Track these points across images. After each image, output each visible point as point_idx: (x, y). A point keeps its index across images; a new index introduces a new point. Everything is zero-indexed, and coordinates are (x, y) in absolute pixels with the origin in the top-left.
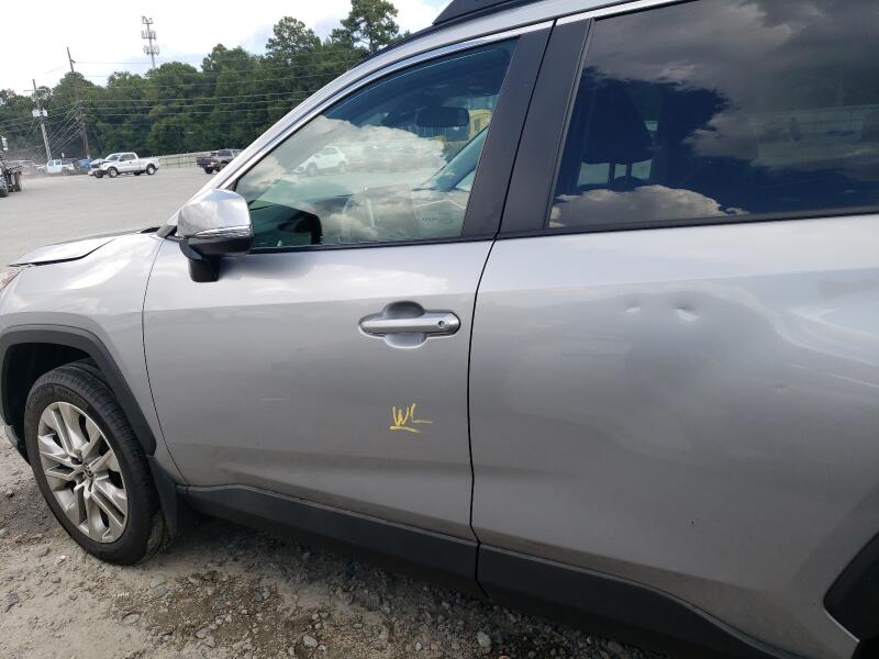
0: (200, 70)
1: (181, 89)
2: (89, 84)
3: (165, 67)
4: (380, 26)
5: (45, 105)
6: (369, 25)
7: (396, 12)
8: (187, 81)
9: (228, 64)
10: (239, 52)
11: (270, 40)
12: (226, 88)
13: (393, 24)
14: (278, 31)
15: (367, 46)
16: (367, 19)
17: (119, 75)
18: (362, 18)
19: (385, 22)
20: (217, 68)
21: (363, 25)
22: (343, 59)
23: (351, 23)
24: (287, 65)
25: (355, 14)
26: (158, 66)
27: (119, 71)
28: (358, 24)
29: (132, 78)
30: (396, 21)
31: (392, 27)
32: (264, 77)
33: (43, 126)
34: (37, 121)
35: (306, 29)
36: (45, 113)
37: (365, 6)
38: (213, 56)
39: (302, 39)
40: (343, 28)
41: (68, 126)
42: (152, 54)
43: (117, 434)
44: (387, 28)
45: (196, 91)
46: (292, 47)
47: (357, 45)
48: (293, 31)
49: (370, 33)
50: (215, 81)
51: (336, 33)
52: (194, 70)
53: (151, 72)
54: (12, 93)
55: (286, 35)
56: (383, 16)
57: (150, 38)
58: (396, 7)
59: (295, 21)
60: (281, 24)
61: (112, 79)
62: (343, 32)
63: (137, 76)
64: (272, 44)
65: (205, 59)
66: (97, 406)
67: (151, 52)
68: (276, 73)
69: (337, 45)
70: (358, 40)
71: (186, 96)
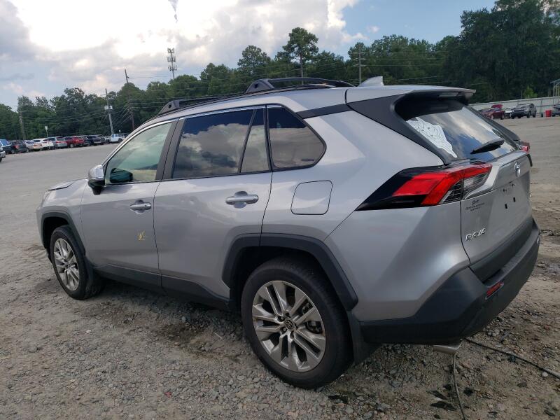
0: (199, 79)
1: (188, 91)
2: (137, 89)
3: (179, 78)
4: (306, 49)
5: (112, 103)
6: (300, 48)
7: (317, 40)
8: (192, 86)
9: (215, 75)
10: (222, 68)
11: (240, 60)
12: (214, 89)
13: (315, 47)
14: (245, 54)
15: (298, 62)
16: (298, 45)
17: (154, 83)
18: (295, 45)
19: (309, 46)
20: (209, 78)
21: (296, 49)
22: (283, 70)
23: (289, 48)
24: (250, 75)
25: (291, 42)
26: (176, 77)
27: (154, 81)
28: (293, 48)
29: (161, 85)
30: (317, 45)
31: (314, 49)
32: (236, 82)
33: (110, 115)
34: (107, 111)
35: (262, 52)
36: (111, 108)
37: (297, 37)
38: (207, 70)
39: (259, 59)
40: (283, 51)
41: (124, 114)
42: (173, 70)
43: (76, 251)
44: (311, 50)
45: (197, 91)
46: (253, 64)
47: (293, 61)
48: (254, 54)
49: (301, 54)
50: (208, 86)
51: (280, 54)
52: (196, 79)
53: (171, 81)
54: (95, 96)
55: (250, 57)
56: (309, 42)
57: (172, 61)
58: (317, 37)
59: (255, 48)
60: (247, 50)
61: (150, 86)
62: (284, 53)
63: (164, 83)
64: (241, 62)
65: (202, 73)
66: (69, 239)
67: (172, 69)
68: (243, 80)
69: (280, 61)
70: (293, 58)
71: (191, 95)
